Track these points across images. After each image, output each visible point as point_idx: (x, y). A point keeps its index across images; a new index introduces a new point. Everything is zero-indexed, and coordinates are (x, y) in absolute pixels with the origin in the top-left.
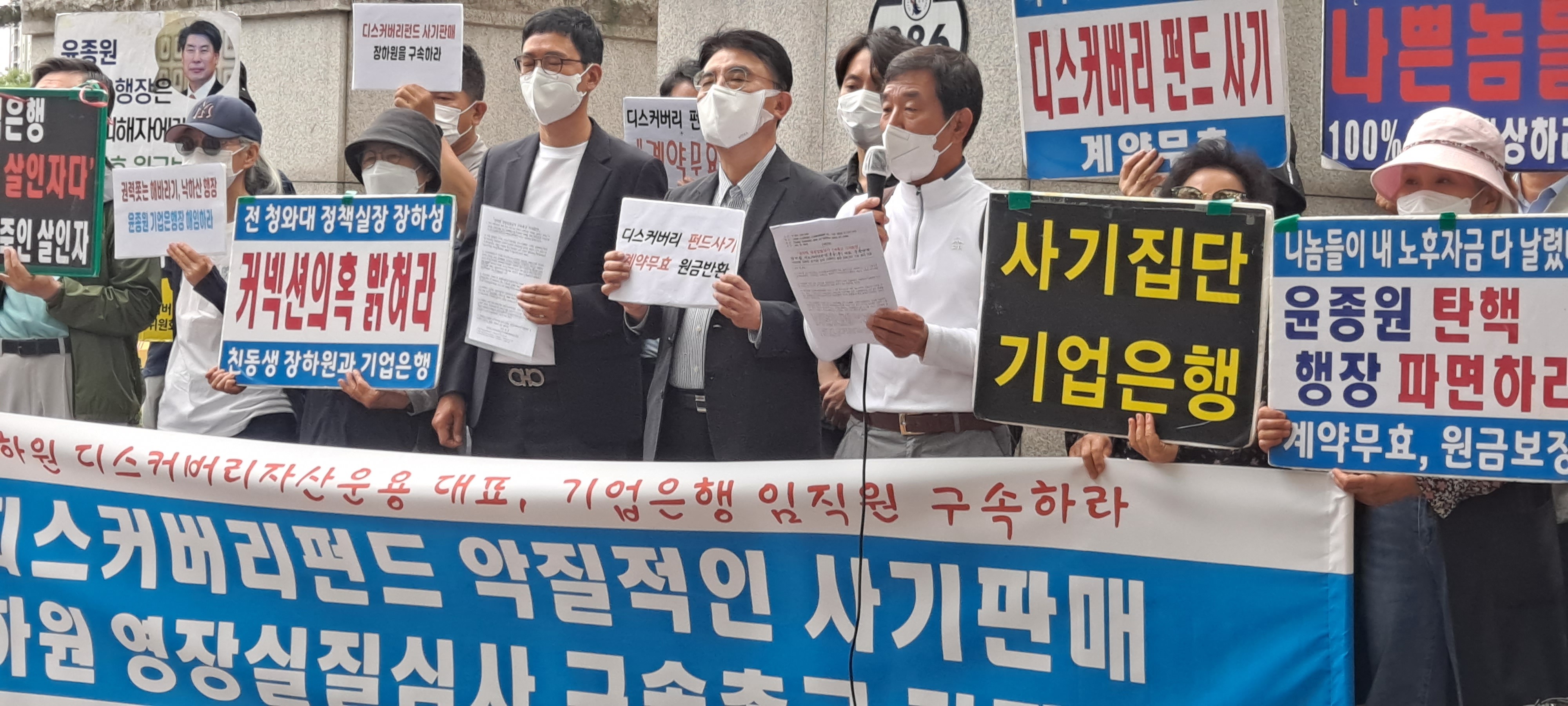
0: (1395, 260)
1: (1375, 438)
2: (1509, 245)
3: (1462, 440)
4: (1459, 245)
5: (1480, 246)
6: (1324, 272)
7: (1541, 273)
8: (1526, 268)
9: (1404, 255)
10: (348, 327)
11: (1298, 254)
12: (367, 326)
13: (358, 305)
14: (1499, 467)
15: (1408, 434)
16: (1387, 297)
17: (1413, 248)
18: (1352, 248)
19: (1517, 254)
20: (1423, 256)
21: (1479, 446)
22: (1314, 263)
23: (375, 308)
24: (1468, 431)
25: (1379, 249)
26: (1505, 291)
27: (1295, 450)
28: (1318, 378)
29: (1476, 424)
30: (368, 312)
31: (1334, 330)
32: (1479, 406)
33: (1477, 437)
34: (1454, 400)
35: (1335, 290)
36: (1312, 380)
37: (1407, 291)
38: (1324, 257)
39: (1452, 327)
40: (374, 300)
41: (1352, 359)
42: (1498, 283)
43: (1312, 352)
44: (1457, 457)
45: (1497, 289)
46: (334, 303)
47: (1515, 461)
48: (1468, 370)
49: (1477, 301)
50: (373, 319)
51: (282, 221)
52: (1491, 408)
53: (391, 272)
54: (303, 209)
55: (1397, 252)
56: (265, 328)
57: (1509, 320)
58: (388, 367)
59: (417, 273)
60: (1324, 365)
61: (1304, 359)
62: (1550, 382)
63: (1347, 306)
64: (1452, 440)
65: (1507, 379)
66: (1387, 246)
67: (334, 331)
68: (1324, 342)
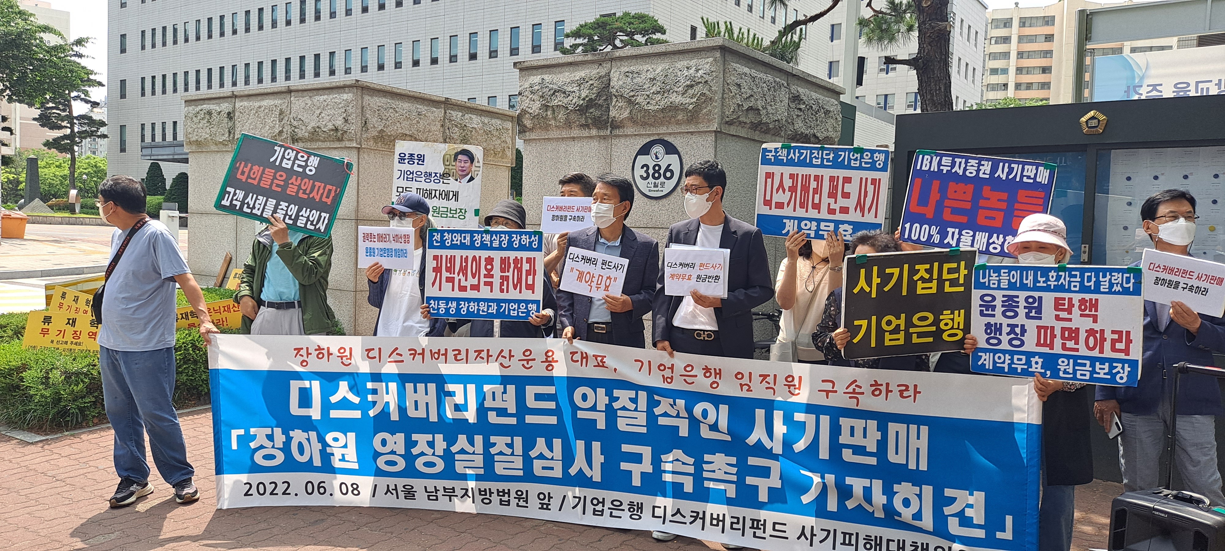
0: (1034, 284)
1: (1024, 362)
2: (1094, 279)
3: (1068, 365)
4: (1067, 279)
5: (1078, 279)
6: (999, 288)
7: (1110, 292)
8: (1102, 290)
9: (1039, 282)
10: (491, 291)
11: (986, 280)
12: (502, 291)
13: (496, 281)
16: (1031, 300)
17: (1044, 279)
18: (1013, 278)
19: (1098, 283)
20: (1049, 283)
21: (1077, 368)
22: (994, 284)
23: (505, 283)
24: (1071, 361)
25: (1027, 279)
26: (1091, 300)
27: (983, 365)
28: (995, 334)
29: (1075, 358)
30: (502, 284)
31: (1004, 314)
32: (1077, 350)
33: (1076, 364)
34: (1064, 347)
35: (1004, 296)
36: (992, 335)
37: (1040, 298)
38: (999, 281)
39: (1064, 315)
40: (505, 279)
41: (1013, 327)
43: (992, 323)
44: (1065, 372)
45: (1087, 298)
46: (483, 280)
47: (1095, 376)
48: (1073, 334)
49: (1077, 304)
50: (505, 287)
51: (452, 240)
52: (1083, 351)
53: (512, 266)
54: (463, 235)
55: (1036, 281)
56: (447, 291)
57: (1093, 313)
58: (514, 310)
59: (526, 267)
60: (998, 329)
61: (988, 325)
62: (1114, 342)
63: (1010, 305)
64: (1063, 365)
65: (1091, 338)
66: (1031, 278)
67: (485, 293)
68: (999, 318)
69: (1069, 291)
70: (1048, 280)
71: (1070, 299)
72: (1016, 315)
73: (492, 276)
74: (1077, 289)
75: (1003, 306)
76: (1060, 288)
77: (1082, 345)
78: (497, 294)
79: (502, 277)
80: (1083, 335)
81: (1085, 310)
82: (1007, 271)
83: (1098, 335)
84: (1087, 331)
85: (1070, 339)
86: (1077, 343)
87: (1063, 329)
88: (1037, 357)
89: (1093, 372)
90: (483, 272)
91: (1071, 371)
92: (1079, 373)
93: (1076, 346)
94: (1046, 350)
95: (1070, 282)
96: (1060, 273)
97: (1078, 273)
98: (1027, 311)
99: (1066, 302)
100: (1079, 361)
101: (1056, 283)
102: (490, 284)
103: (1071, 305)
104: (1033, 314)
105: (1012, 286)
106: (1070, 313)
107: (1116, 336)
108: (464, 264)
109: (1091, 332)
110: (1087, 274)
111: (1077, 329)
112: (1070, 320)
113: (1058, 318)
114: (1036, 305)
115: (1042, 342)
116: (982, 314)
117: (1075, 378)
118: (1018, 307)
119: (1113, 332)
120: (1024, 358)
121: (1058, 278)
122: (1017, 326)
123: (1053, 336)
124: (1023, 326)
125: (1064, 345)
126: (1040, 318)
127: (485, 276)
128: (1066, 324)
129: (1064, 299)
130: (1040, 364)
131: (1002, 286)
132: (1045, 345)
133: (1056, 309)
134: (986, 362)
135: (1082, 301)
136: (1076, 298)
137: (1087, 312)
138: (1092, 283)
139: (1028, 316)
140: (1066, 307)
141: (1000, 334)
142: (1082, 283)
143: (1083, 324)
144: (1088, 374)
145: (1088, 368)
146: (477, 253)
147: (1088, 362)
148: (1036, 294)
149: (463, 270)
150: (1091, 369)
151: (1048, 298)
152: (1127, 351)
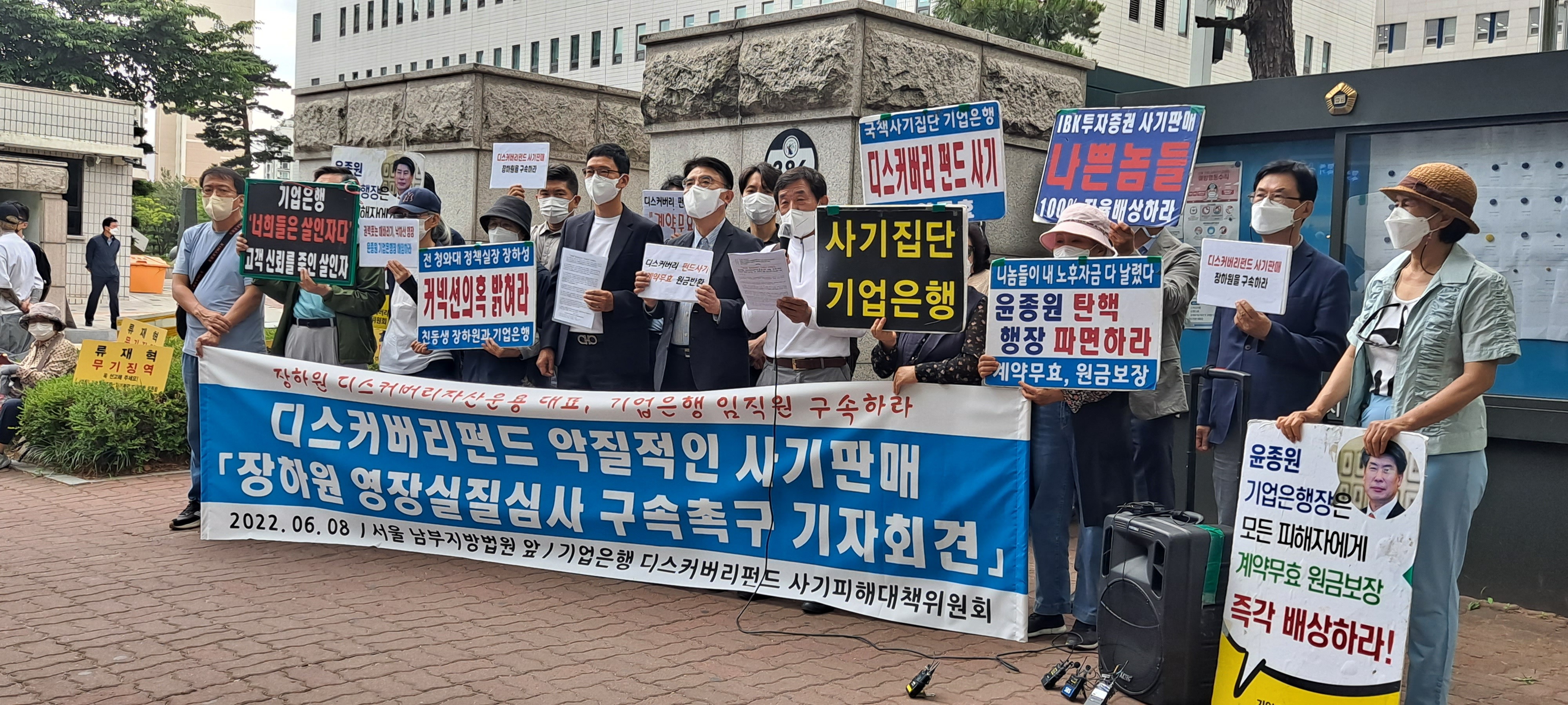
0: (1054, 280)
1: (1041, 370)
2: (1114, 272)
3: (1087, 370)
4: (1088, 273)
5: (1099, 273)
6: (1017, 287)
7: (1130, 286)
8: (1122, 283)
9: (1059, 278)
10: (484, 316)
11: (1004, 278)
12: (494, 314)
13: (489, 303)
14: (1106, 384)
15: (1058, 368)
16: (1050, 299)
17: (1064, 274)
18: (1032, 274)
19: (1118, 276)
20: (1069, 278)
21: (1096, 373)
22: (1012, 282)
23: (498, 305)
24: (1090, 366)
25: (1046, 275)
26: (1111, 295)
27: (999, 376)
28: (1012, 340)
29: (1095, 362)
30: (494, 307)
31: (1022, 316)
32: (1096, 353)
33: (1095, 369)
34: (1083, 351)
35: (1022, 296)
36: (1009, 341)
37: (1060, 296)
38: (1018, 279)
39: (1083, 314)
40: (497, 300)
41: (1030, 330)
42: (1107, 291)
43: (1009, 327)
44: (1084, 379)
45: (1107, 294)
46: (476, 303)
47: (1114, 381)
48: (1091, 335)
49: (1097, 300)
50: (497, 310)
51: (443, 260)
52: (1103, 354)
53: (504, 284)
54: (454, 253)
55: (1056, 276)
56: (440, 319)
57: (1113, 310)
58: (507, 335)
59: (518, 284)
60: (1016, 334)
61: (1005, 330)
62: (1133, 340)
63: (1029, 303)
64: (1083, 371)
65: (1111, 339)
66: (1050, 273)
67: (477, 318)
68: (1016, 322)
69: (1090, 286)
70: (1068, 275)
71: (1090, 296)
72: (1035, 316)
73: (484, 298)
74: (1097, 284)
75: (1021, 307)
76: (1080, 284)
77: (1101, 348)
78: (490, 319)
79: (494, 299)
80: (1102, 336)
81: (1105, 307)
82: (1025, 266)
83: (1117, 335)
84: (1106, 331)
85: (1089, 341)
86: (1096, 345)
87: (1083, 330)
88: (1055, 364)
89: (1112, 377)
90: (475, 294)
91: (1089, 377)
92: (1097, 379)
93: (1095, 349)
94: (1064, 355)
95: (1090, 276)
96: (1081, 267)
97: (1098, 266)
98: (1046, 311)
99: (1086, 299)
100: (1098, 365)
101: (1076, 278)
102: (482, 307)
103: (1091, 303)
104: (1052, 315)
105: (1031, 284)
106: (1090, 311)
107: (1135, 335)
108: (456, 287)
109: (1111, 332)
110: (1108, 266)
111: (1097, 329)
112: (1089, 319)
113: (1078, 318)
114: (1055, 304)
115: (1061, 346)
116: (999, 318)
117: (1093, 385)
118: (1036, 307)
119: (1133, 330)
120: (1041, 365)
121: (1079, 272)
122: (1035, 329)
123: (1073, 339)
124: (1041, 329)
125: (1083, 348)
126: (1059, 319)
127: (478, 299)
128: (1086, 325)
129: (1084, 296)
130: (1058, 371)
131: (1021, 284)
132: (1064, 349)
133: (1077, 307)
134: (1002, 374)
135: (1103, 297)
136: (1097, 293)
137: (1107, 309)
138: (1112, 277)
139: (1047, 318)
140: (1086, 305)
141: (1018, 340)
142: (1102, 276)
143: (1101, 322)
144: (1107, 379)
145: (1107, 373)
146: (469, 273)
147: (1107, 366)
148: (1056, 292)
149: (455, 294)
150: (1109, 374)
151: (1068, 296)
152: (1145, 351)
